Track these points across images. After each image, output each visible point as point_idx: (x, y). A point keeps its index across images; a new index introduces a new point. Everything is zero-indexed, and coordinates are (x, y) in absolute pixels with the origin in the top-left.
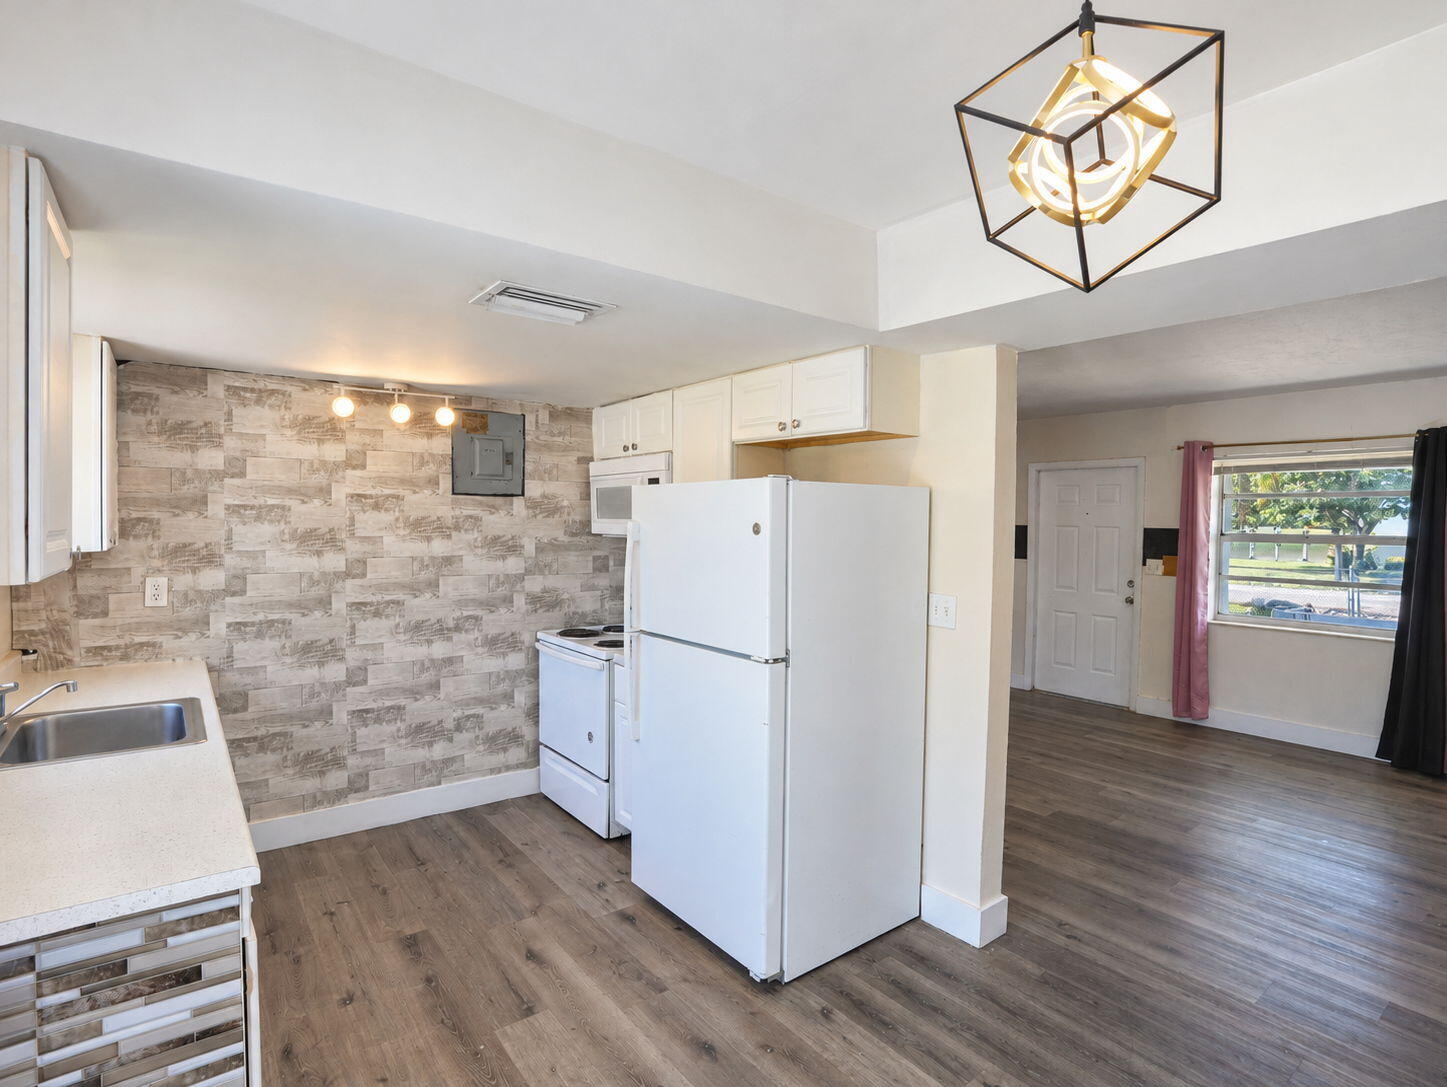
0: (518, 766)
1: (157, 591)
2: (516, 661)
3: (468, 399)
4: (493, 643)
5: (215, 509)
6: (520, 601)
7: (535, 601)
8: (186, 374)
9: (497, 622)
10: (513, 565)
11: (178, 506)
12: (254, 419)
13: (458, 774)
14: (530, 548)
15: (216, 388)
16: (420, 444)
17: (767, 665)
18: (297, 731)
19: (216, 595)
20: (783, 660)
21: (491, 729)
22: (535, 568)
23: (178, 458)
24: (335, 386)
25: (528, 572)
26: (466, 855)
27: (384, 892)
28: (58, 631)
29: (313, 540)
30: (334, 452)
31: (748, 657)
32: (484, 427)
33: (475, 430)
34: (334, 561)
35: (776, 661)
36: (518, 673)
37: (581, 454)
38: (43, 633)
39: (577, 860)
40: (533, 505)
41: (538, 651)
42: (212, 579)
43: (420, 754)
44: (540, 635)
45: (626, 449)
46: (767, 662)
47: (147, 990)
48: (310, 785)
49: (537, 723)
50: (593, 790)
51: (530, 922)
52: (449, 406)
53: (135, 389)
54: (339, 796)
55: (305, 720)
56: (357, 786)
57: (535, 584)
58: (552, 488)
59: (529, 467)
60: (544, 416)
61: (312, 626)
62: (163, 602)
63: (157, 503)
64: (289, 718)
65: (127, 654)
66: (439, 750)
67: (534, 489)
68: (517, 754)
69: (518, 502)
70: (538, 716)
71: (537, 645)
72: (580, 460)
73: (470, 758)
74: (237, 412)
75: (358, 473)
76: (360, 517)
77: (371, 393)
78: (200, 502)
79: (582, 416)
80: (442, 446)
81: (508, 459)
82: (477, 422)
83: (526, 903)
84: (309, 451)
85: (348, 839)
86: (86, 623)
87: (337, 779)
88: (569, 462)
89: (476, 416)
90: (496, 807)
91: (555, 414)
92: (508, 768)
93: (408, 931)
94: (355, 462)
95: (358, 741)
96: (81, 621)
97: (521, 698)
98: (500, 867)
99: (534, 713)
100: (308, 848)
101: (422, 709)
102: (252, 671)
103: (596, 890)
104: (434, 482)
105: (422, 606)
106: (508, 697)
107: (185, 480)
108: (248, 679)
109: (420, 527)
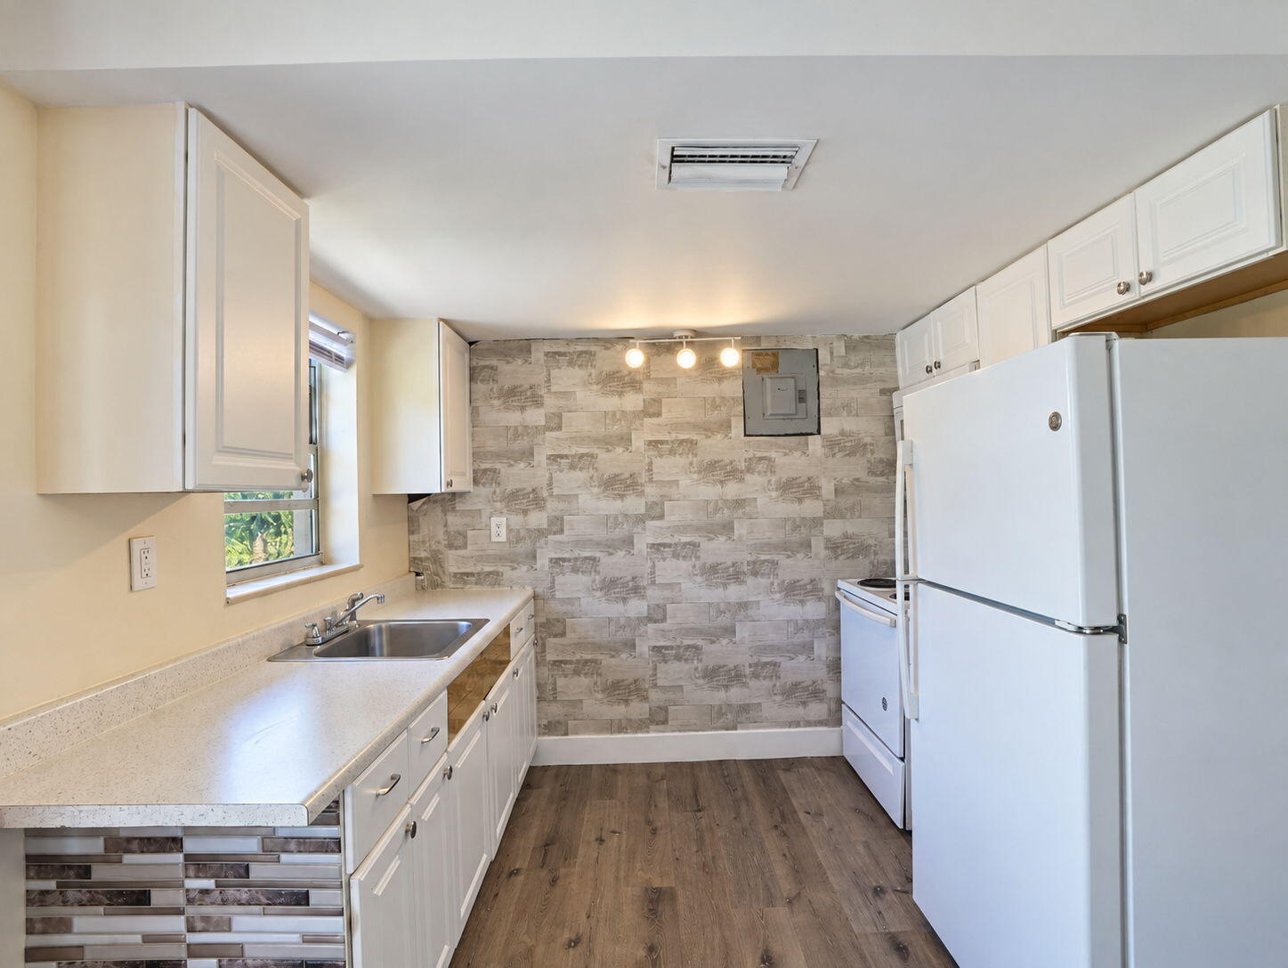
0: (820, 723)
1: (499, 527)
2: (814, 610)
3: (758, 339)
4: (792, 590)
5: (541, 457)
6: (818, 546)
7: (835, 547)
8: (517, 346)
9: (797, 567)
10: (811, 508)
11: (512, 457)
12: (567, 378)
13: (756, 722)
14: (827, 488)
15: (538, 354)
16: (710, 390)
17: (1081, 637)
18: (606, 660)
19: (541, 533)
20: (1112, 630)
21: (788, 679)
22: (833, 513)
23: (513, 418)
24: (631, 341)
25: (829, 515)
26: (744, 809)
27: (654, 832)
28: (436, 559)
29: (618, 485)
30: (633, 401)
31: (1050, 621)
32: (775, 366)
33: (766, 370)
34: (635, 505)
35: (1097, 631)
36: (818, 624)
37: (882, 385)
38: (427, 558)
39: (861, 848)
40: (832, 445)
41: (839, 602)
42: (537, 519)
43: (719, 697)
44: (841, 584)
45: (929, 370)
46: (1080, 630)
47: (264, 900)
48: (619, 711)
49: (839, 680)
50: (889, 767)
51: (780, 913)
52: (735, 347)
53: (482, 363)
54: (641, 726)
55: (613, 650)
56: (658, 718)
57: (833, 529)
58: (850, 424)
59: (824, 403)
60: (840, 348)
61: (616, 564)
62: (503, 538)
63: (498, 456)
64: (598, 647)
65: (480, 578)
66: (736, 695)
67: (830, 426)
68: (818, 710)
69: (815, 441)
70: (840, 672)
71: (837, 595)
72: (884, 392)
73: (770, 708)
74: (555, 372)
75: (654, 420)
76: (658, 462)
77: (662, 343)
78: (529, 454)
79: (885, 344)
80: (733, 388)
81: (801, 397)
82: (768, 360)
83: (786, 887)
84: (612, 403)
85: (648, 769)
86: (452, 554)
87: (638, 709)
88: (869, 393)
89: (767, 355)
90: (790, 764)
91: (852, 346)
92: (809, 724)
93: (657, 883)
94: (652, 409)
95: (658, 675)
96: (450, 552)
97: (822, 649)
98: (774, 833)
99: (835, 667)
100: (612, 770)
101: (717, 652)
102: (570, 601)
103: (870, 895)
104: (726, 426)
105: (716, 549)
106: (808, 648)
107: (517, 436)
108: (565, 608)
109: (713, 470)
